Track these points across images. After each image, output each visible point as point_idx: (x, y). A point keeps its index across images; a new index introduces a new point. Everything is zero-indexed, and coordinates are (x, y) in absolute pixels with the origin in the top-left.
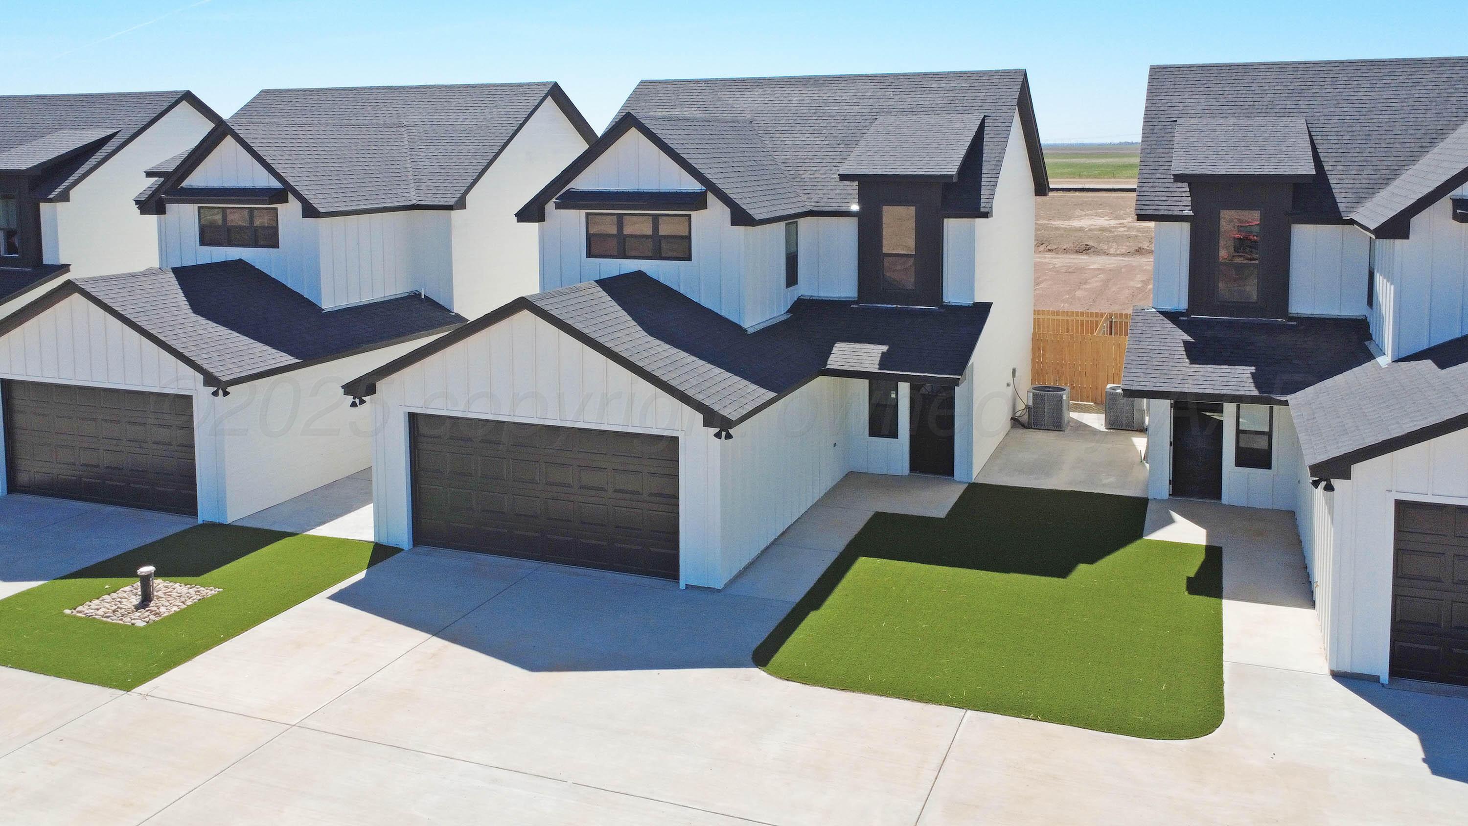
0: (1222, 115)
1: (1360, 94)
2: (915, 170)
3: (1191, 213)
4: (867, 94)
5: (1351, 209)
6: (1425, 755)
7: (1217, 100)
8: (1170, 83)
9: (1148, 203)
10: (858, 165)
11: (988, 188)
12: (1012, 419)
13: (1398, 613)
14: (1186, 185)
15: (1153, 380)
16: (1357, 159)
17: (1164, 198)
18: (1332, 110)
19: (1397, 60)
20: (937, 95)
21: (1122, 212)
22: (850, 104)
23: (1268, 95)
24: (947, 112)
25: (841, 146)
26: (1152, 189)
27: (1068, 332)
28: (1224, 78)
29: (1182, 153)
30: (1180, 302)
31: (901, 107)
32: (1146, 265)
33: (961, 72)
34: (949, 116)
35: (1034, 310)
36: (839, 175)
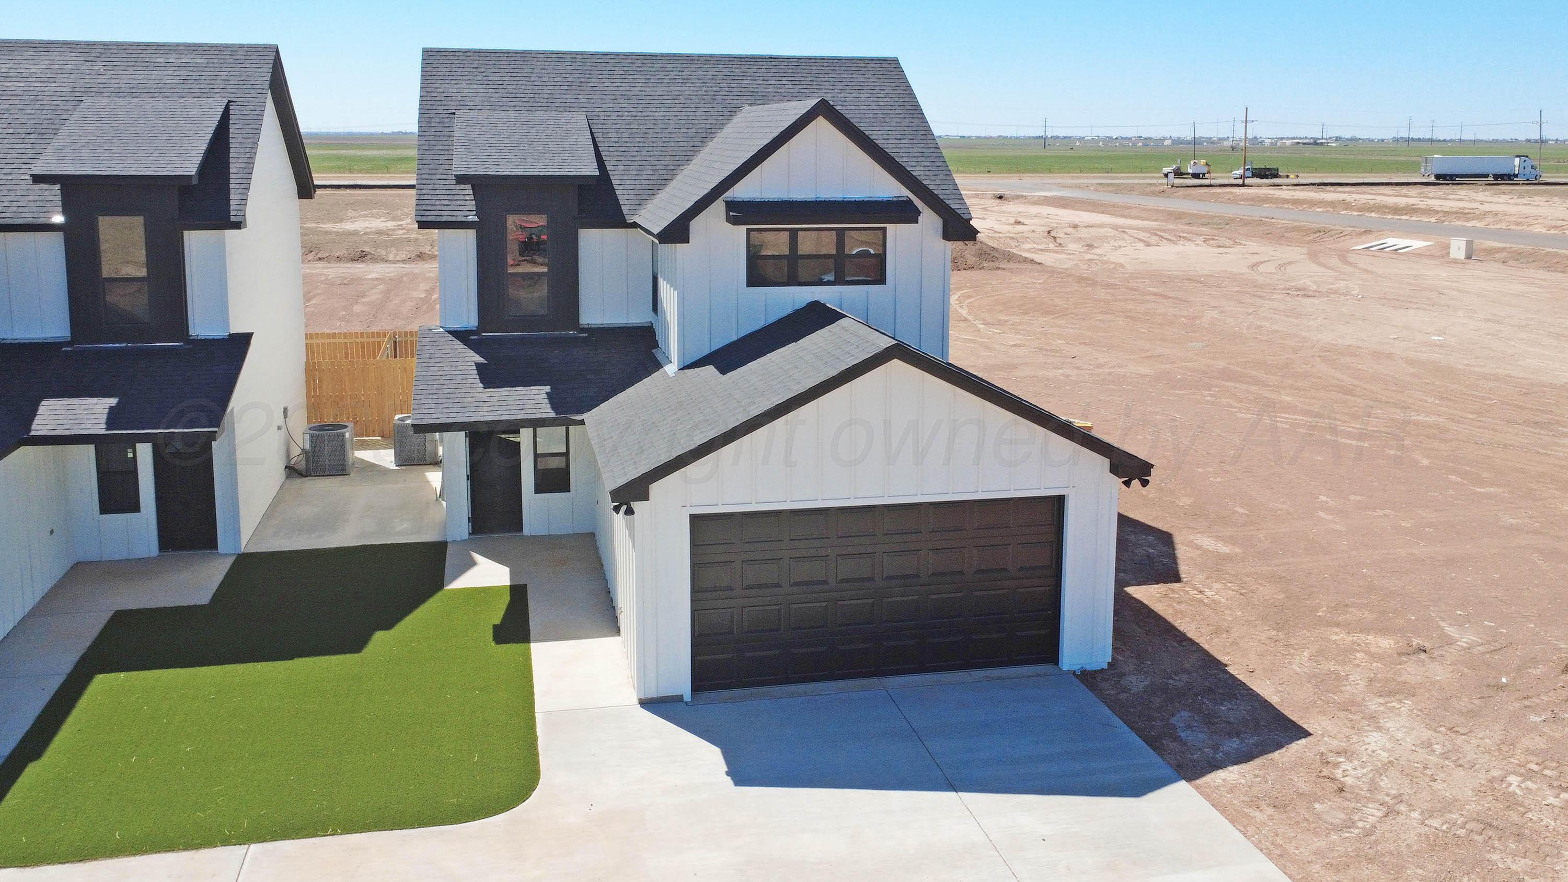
0: (503, 108)
1: (636, 89)
2: (139, 169)
3: (476, 219)
4: (66, 67)
5: (634, 211)
6: (728, 768)
7: (497, 91)
8: (445, 69)
9: (429, 208)
10: (59, 162)
11: (239, 191)
12: (286, 467)
13: (697, 628)
14: (469, 186)
15: (445, 411)
16: (636, 159)
17: (446, 202)
18: (611, 105)
19: (668, 55)
20: (165, 73)
21: (399, 213)
22: (42, 80)
23: (548, 87)
24: (179, 95)
25: (32, 136)
26: (433, 192)
27: (347, 357)
28: (502, 66)
29: (463, 150)
30: (469, 319)
31: (117, 86)
32: (429, 272)
33: (195, 45)
34: (182, 100)
35: (306, 334)
36: (31, 175)
